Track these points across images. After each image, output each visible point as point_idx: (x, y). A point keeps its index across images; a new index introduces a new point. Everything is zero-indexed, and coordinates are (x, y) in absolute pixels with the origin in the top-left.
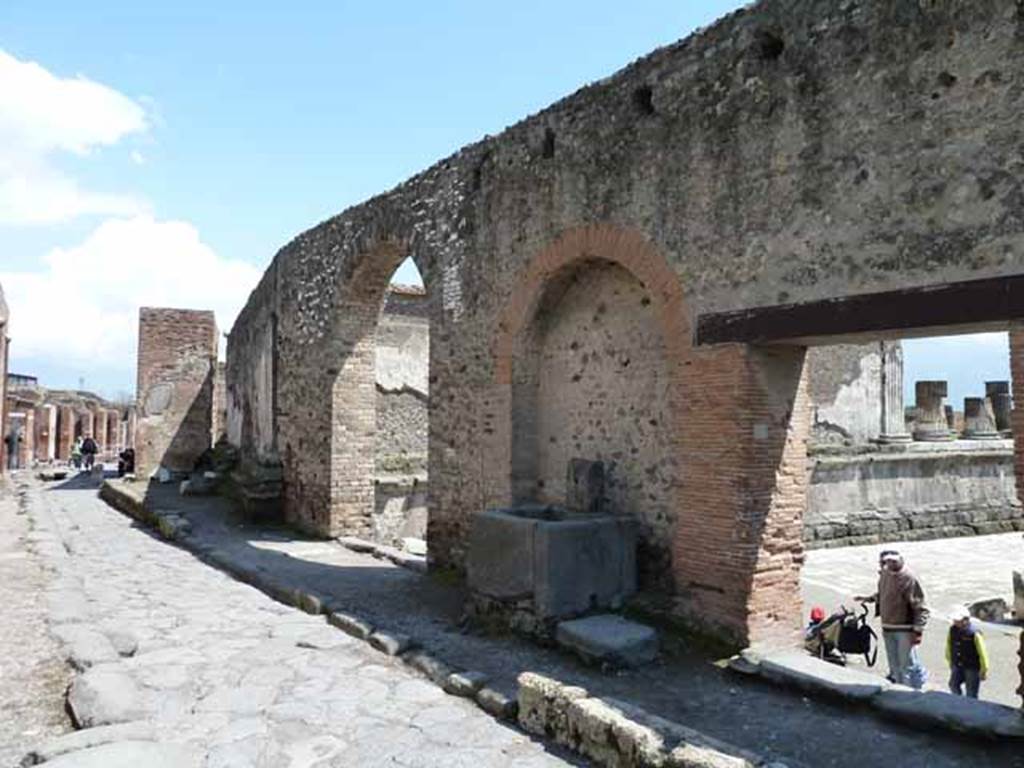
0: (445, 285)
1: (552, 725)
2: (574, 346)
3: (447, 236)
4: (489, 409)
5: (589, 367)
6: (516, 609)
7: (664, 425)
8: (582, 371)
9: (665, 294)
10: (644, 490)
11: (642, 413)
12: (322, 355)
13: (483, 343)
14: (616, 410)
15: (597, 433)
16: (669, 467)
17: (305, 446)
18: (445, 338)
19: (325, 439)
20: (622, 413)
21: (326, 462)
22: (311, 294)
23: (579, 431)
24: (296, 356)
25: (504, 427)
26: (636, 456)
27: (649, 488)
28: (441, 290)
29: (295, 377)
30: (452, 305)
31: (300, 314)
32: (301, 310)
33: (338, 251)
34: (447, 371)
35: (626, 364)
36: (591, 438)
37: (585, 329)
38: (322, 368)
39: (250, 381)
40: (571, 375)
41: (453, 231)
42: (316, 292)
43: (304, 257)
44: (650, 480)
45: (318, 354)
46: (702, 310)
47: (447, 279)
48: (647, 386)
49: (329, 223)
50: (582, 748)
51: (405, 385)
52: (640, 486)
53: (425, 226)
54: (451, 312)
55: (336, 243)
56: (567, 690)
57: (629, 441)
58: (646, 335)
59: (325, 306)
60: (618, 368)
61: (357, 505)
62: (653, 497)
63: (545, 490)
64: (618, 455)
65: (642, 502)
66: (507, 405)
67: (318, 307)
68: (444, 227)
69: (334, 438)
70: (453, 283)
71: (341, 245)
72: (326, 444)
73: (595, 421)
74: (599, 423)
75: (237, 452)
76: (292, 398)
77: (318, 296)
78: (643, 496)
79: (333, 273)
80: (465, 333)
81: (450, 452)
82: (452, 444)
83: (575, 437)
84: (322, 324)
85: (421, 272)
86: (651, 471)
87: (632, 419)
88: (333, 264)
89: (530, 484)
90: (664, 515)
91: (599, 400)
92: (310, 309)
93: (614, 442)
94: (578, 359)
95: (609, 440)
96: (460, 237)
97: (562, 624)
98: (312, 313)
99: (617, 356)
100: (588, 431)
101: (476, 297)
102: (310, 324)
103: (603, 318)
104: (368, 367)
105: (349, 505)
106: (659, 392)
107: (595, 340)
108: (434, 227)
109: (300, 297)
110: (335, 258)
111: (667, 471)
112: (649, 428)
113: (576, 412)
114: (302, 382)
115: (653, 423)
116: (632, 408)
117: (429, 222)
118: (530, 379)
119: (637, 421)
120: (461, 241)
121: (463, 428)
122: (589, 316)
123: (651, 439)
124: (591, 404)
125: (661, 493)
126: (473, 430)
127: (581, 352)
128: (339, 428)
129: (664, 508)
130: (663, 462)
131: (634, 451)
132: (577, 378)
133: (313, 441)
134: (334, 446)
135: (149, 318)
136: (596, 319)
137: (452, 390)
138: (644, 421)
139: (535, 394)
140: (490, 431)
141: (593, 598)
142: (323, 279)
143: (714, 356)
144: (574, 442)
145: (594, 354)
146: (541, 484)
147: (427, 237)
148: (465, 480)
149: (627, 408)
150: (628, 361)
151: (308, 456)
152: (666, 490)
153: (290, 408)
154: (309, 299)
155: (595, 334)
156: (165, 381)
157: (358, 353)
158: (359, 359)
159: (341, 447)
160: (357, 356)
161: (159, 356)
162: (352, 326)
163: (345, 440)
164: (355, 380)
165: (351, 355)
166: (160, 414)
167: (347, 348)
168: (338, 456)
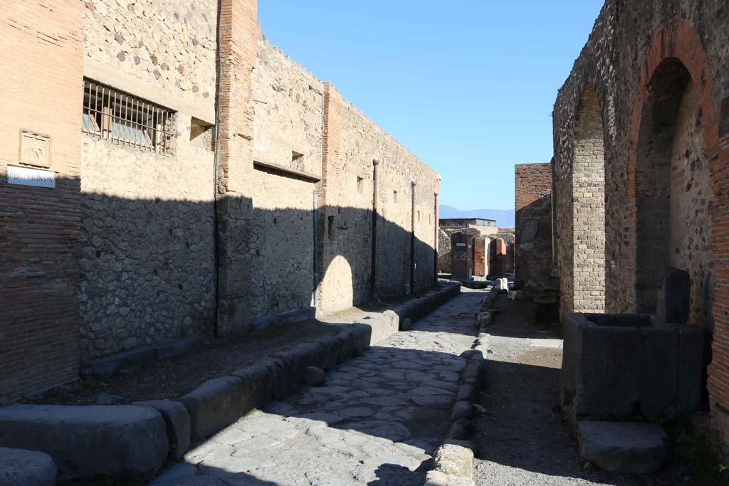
0: (609, 113)
2: (687, 154)
5: (695, 174)
8: (692, 179)
9: (703, 83)
12: (569, 187)
13: (624, 162)
15: (700, 242)
17: (565, 262)
18: (610, 161)
19: (571, 256)
21: (572, 275)
22: (565, 138)
23: (691, 241)
24: (561, 190)
25: (633, 239)
28: (608, 120)
29: (561, 207)
30: (612, 130)
31: (561, 155)
32: (562, 152)
33: (573, 99)
34: (611, 190)
36: (697, 247)
37: (692, 135)
40: (686, 185)
41: (611, 64)
43: (561, 109)
46: (723, 94)
53: (600, 64)
54: (611, 136)
59: (570, 146)
66: (634, 218)
67: (568, 148)
68: (607, 61)
69: (575, 255)
70: (612, 110)
71: (573, 94)
72: (572, 260)
73: (699, 230)
74: (701, 231)
76: (561, 224)
79: (571, 119)
80: (617, 155)
81: (613, 264)
82: (614, 256)
83: (689, 247)
88: (571, 111)
92: (565, 150)
94: (689, 167)
96: (614, 67)
98: (565, 153)
100: (695, 241)
101: (620, 119)
102: (565, 162)
107: (698, 144)
108: (604, 63)
109: (561, 142)
110: (572, 106)
113: (689, 221)
114: (564, 210)
117: (602, 59)
120: (614, 71)
121: (617, 242)
122: (693, 121)
124: (697, 212)
126: (621, 243)
127: (690, 160)
128: (579, 246)
132: (689, 187)
133: (568, 258)
134: (576, 261)
135: (521, 172)
136: (697, 123)
139: (667, 207)
140: (627, 243)
141: (637, 405)
142: (569, 124)
148: (618, 289)
151: (566, 270)
153: (560, 232)
154: (564, 142)
155: (697, 140)
156: (534, 218)
157: (596, 183)
158: (597, 188)
159: (582, 263)
160: (595, 186)
161: (529, 199)
162: (588, 161)
163: (585, 256)
164: (593, 206)
165: (590, 185)
166: (532, 241)
167: (586, 179)
168: (580, 269)
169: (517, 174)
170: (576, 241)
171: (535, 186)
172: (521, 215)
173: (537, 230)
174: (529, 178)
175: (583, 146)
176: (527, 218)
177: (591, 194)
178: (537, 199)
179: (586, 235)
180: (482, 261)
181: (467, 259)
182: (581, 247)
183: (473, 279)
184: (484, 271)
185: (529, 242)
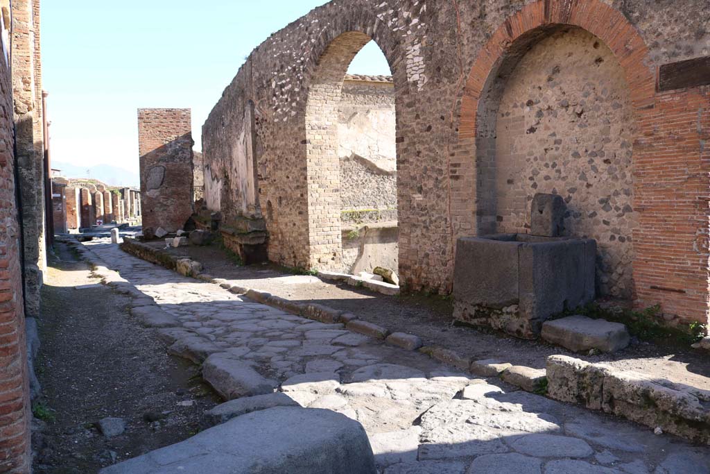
0: (409, 61)
1: (584, 394)
2: (530, 103)
3: (408, 21)
4: (454, 160)
5: (545, 120)
6: (502, 314)
7: (617, 162)
8: (538, 123)
9: (627, 49)
10: (598, 217)
11: (594, 154)
12: (296, 129)
13: (447, 107)
14: (571, 153)
15: (553, 174)
16: (623, 196)
17: (284, 202)
18: (409, 105)
19: (302, 195)
20: (576, 155)
21: (303, 213)
22: (284, 82)
23: (535, 173)
24: (272, 133)
25: (469, 173)
26: (590, 190)
27: (602, 215)
28: (405, 67)
29: (272, 149)
30: (416, 77)
31: (274, 99)
32: (275, 95)
33: (306, 45)
34: (413, 132)
35: (579, 115)
36: (547, 178)
37: (540, 88)
38: (296, 140)
39: (228, 158)
40: (527, 127)
41: (414, 17)
42: (288, 80)
43: (275, 53)
44: (603, 208)
45: (292, 129)
46: (665, 60)
47: (409, 57)
48: (602, 132)
49: (298, 22)
50: (616, 411)
51: (353, 154)
52: (594, 214)
53: (387, 15)
54: (415, 83)
55: (304, 38)
56: (598, 365)
57: (583, 177)
58: (599, 88)
59: (297, 90)
60: (573, 118)
61: (328, 246)
62: (606, 223)
63: (503, 223)
64: (572, 190)
65: (595, 227)
66: (473, 154)
67: (291, 92)
68: (405, 14)
69: (309, 194)
70: (416, 60)
71: (309, 39)
72: (303, 200)
73: (551, 164)
74: (554, 165)
75: (218, 214)
76: (270, 166)
77: (290, 82)
78: (597, 223)
79: (302, 63)
80: (429, 100)
81: (418, 197)
82: (420, 190)
83: (531, 179)
84: (294, 104)
85: (385, 53)
86: (605, 202)
87: (588, 159)
88: (302, 56)
89: (491, 219)
90: (617, 236)
91: (554, 147)
92: (282, 94)
93: (569, 180)
94: (534, 113)
95: (564, 179)
96: (421, 20)
97: (545, 323)
98: (286, 96)
99: (571, 109)
100: (544, 172)
101: (439, 69)
102: (284, 106)
103: (557, 78)
104: (332, 137)
105: (323, 246)
106: (612, 136)
107: (551, 96)
108: (396, 15)
109: (273, 85)
110: (304, 51)
111: (621, 201)
112: (603, 166)
113: (532, 158)
114: (278, 152)
115: (607, 161)
116: (586, 151)
117: (391, 12)
118: (489, 133)
119: (591, 161)
120: (423, 24)
121: (430, 177)
122: (544, 77)
123: (605, 176)
124: (546, 150)
125: (615, 219)
126: (440, 178)
127: (536, 108)
128: (312, 186)
129: (618, 232)
130: (616, 194)
131: (589, 186)
132: (532, 130)
133: (291, 198)
134: (310, 200)
135: (145, 117)
136: (550, 79)
137: (419, 147)
138: (598, 161)
139: (494, 146)
140: (457, 178)
141: (565, 302)
142: (294, 69)
143: (677, 98)
144: (531, 183)
145: (549, 108)
146: (500, 219)
147: (390, 24)
148: (433, 218)
149: (581, 151)
150: (582, 113)
151: (287, 210)
152: (619, 216)
153: (269, 174)
154: (282, 86)
155: (550, 92)
156: (160, 164)
157: (325, 127)
158: (325, 131)
159: (315, 201)
160: (324, 129)
161: (153, 145)
162: (320, 105)
163: (318, 196)
164: (323, 148)
165: (319, 128)
166: (158, 189)
167: (316, 122)
168: (313, 208)
169: (140, 118)
170: (309, 181)
171: (159, 131)
172: (146, 161)
173: (162, 177)
174: (153, 123)
175: (316, 91)
176: (152, 164)
177: (320, 137)
178: (162, 145)
179: (317, 175)
180: (73, 212)
181: (63, 211)
182: (313, 186)
183: (69, 232)
184: (76, 223)
185: (155, 189)
